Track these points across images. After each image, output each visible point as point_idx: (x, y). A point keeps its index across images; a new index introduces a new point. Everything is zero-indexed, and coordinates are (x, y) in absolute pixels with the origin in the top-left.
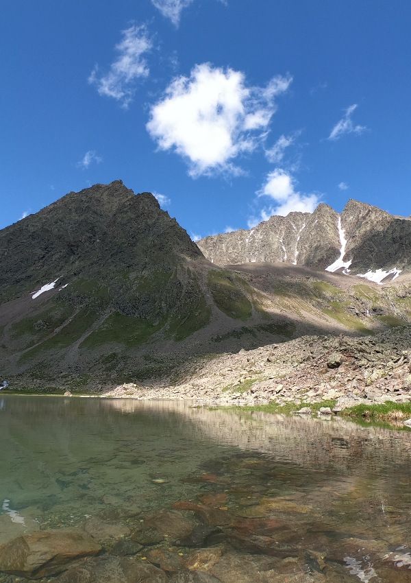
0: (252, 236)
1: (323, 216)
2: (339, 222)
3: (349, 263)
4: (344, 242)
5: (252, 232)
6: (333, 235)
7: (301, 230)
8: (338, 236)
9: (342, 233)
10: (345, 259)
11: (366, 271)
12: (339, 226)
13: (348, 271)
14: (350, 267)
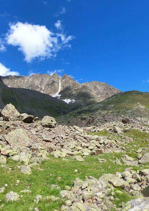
0: (28, 79)
1: (55, 77)
2: (60, 81)
3: (60, 95)
4: (60, 88)
5: (28, 77)
6: (57, 85)
7: (46, 81)
8: (59, 85)
9: (60, 84)
10: (59, 94)
11: (65, 99)
12: (60, 82)
13: (59, 98)
14: (60, 97)
